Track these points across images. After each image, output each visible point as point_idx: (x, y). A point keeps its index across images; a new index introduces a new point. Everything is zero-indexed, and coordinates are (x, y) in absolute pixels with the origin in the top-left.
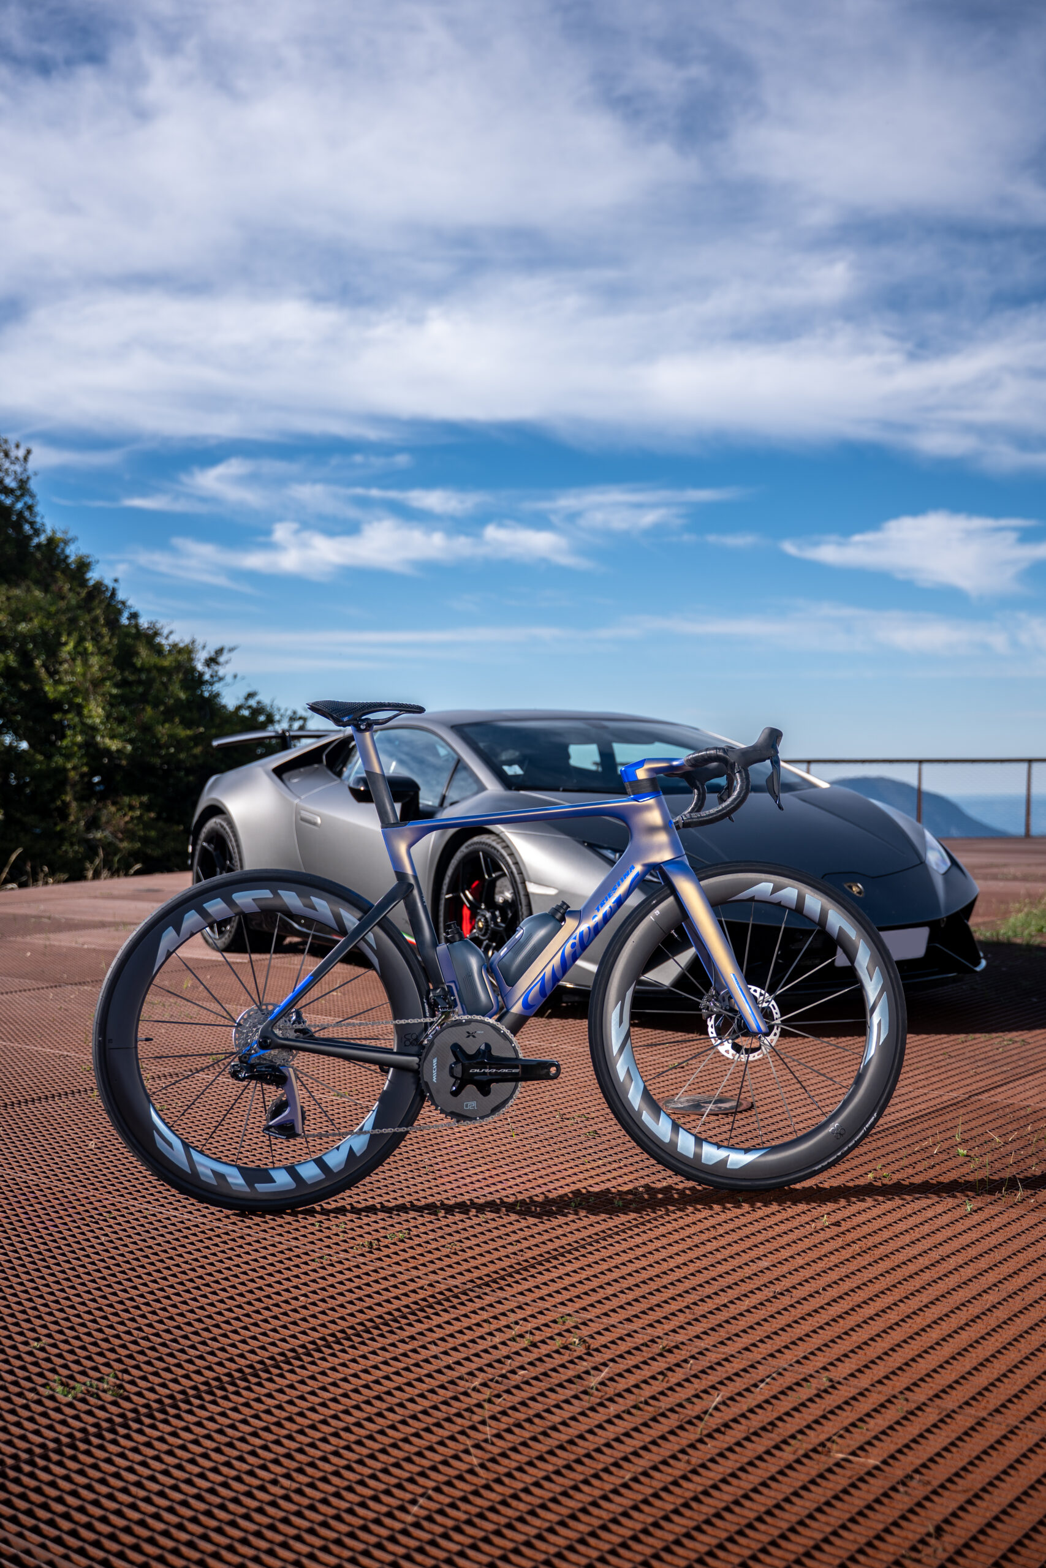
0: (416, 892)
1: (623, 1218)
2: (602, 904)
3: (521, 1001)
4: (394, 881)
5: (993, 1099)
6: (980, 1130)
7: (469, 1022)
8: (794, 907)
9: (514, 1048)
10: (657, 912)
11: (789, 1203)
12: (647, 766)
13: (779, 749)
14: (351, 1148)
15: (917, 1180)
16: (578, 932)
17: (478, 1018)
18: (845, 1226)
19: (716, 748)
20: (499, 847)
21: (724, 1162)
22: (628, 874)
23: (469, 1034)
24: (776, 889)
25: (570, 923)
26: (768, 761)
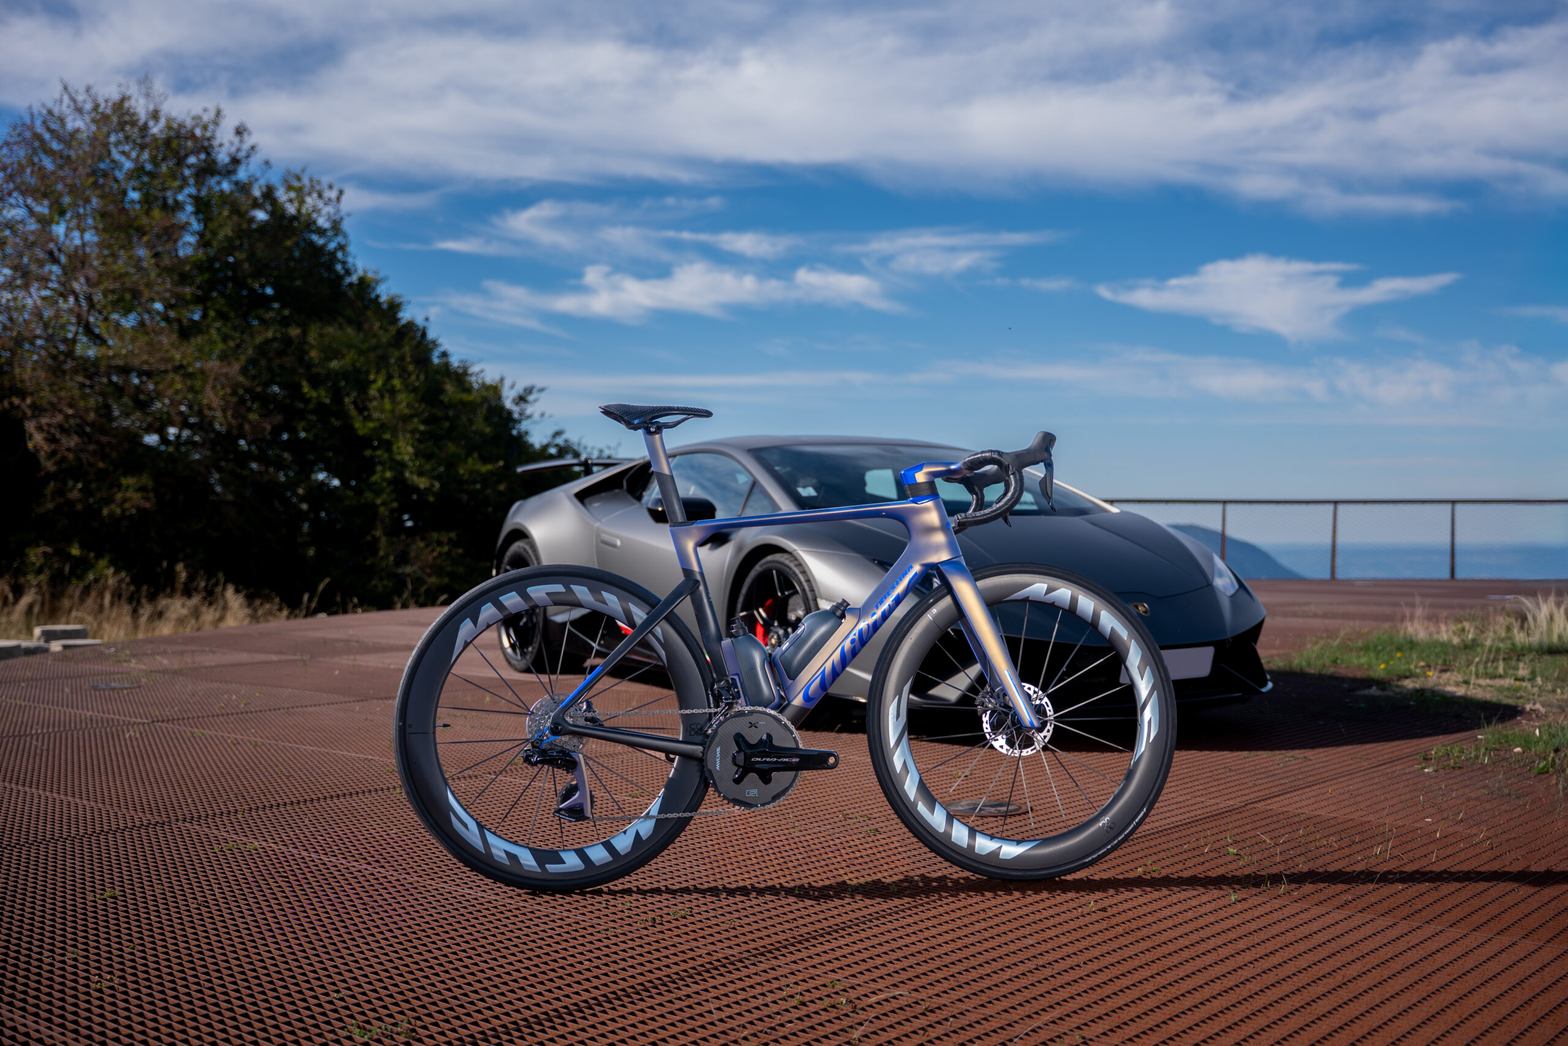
0: (701, 588)
1: (897, 902)
2: (881, 602)
3: (801, 694)
4: (681, 578)
6: (1252, 833)
7: (751, 713)
8: (1067, 607)
9: (795, 738)
10: (934, 610)
11: (1059, 892)
12: (926, 470)
13: (1053, 452)
14: (637, 832)
15: (1186, 874)
16: (856, 631)
17: (760, 709)
18: (1110, 912)
19: (991, 451)
20: (792, 565)
21: (995, 854)
22: (906, 573)
23: (751, 725)
24: (1050, 590)
25: (848, 622)
26: (1042, 464)
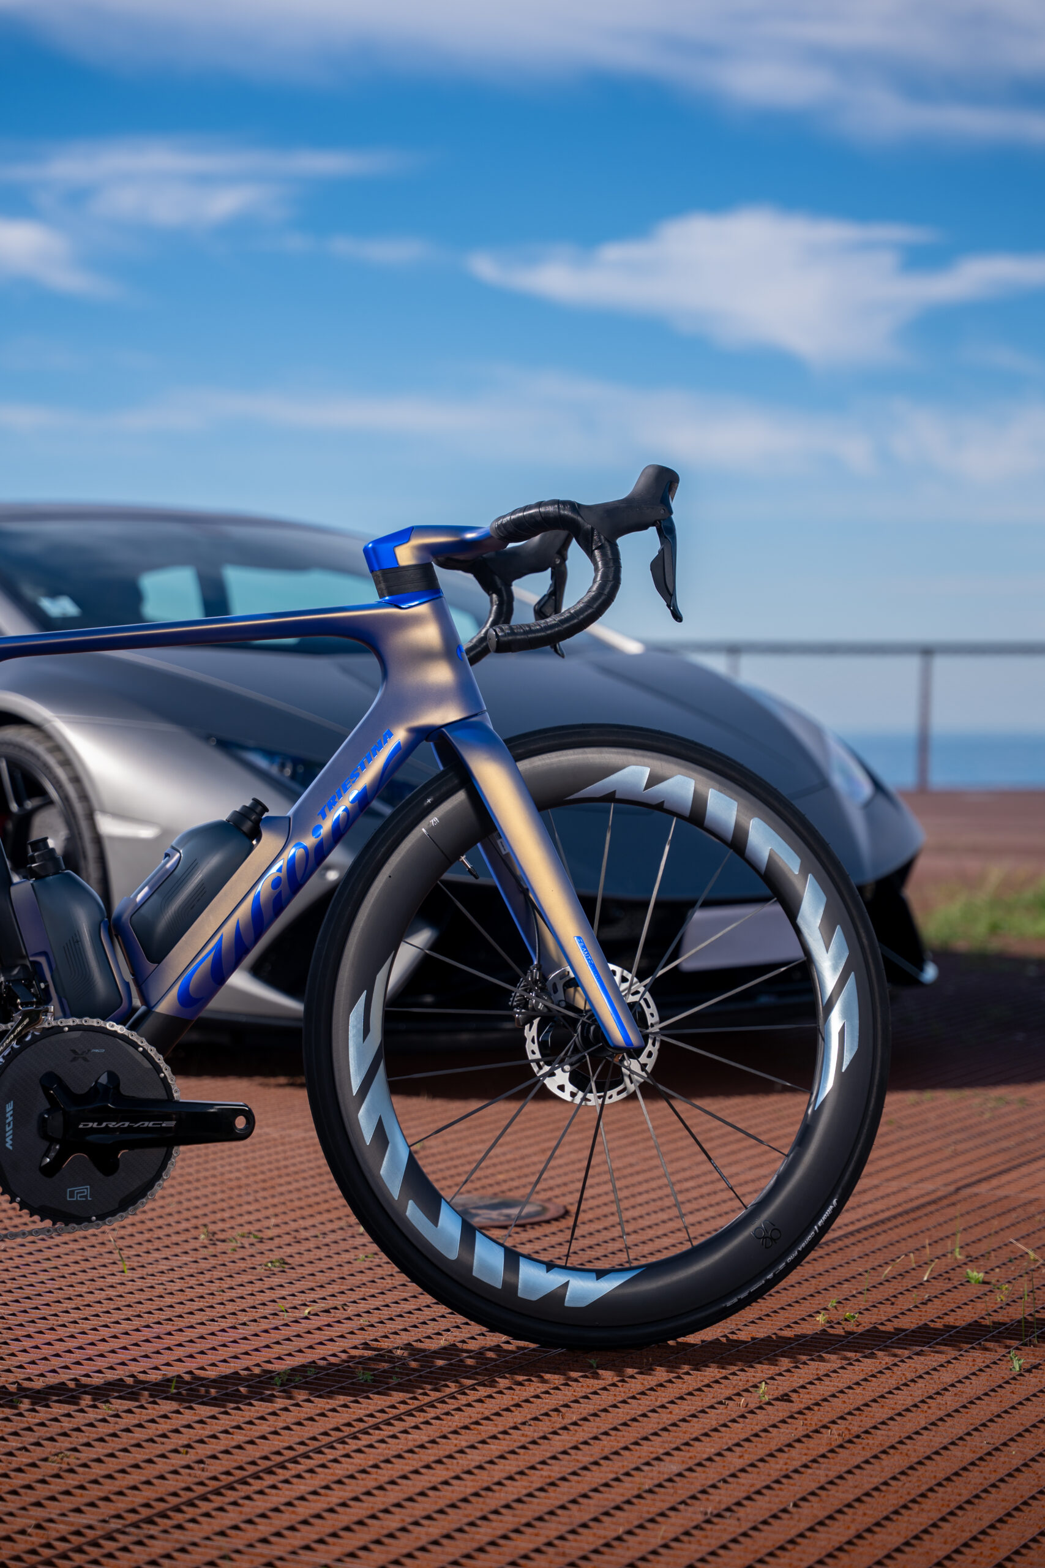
1: (378, 1402)
2: (332, 805)
3: (175, 991)
5: (1000, 1193)
6: (994, 1242)
7: (74, 1030)
8: (687, 813)
9: (164, 1080)
10: (433, 819)
12: (416, 540)
13: (674, 504)
15: (909, 1323)
17: (94, 1022)
18: (800, 1401)
19: (557, 502)
20: (40, 749)
21: (557, 1297)
23: (77, 1055)
24: (654, 780)
25: (267, 845)
26: (653, 530)
